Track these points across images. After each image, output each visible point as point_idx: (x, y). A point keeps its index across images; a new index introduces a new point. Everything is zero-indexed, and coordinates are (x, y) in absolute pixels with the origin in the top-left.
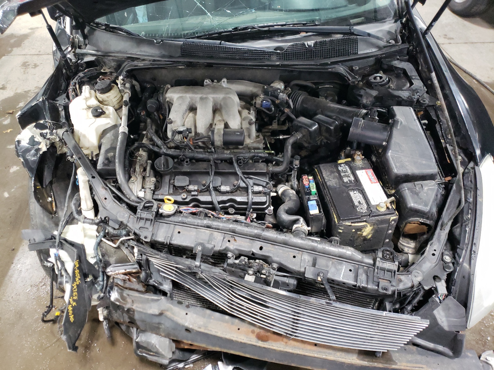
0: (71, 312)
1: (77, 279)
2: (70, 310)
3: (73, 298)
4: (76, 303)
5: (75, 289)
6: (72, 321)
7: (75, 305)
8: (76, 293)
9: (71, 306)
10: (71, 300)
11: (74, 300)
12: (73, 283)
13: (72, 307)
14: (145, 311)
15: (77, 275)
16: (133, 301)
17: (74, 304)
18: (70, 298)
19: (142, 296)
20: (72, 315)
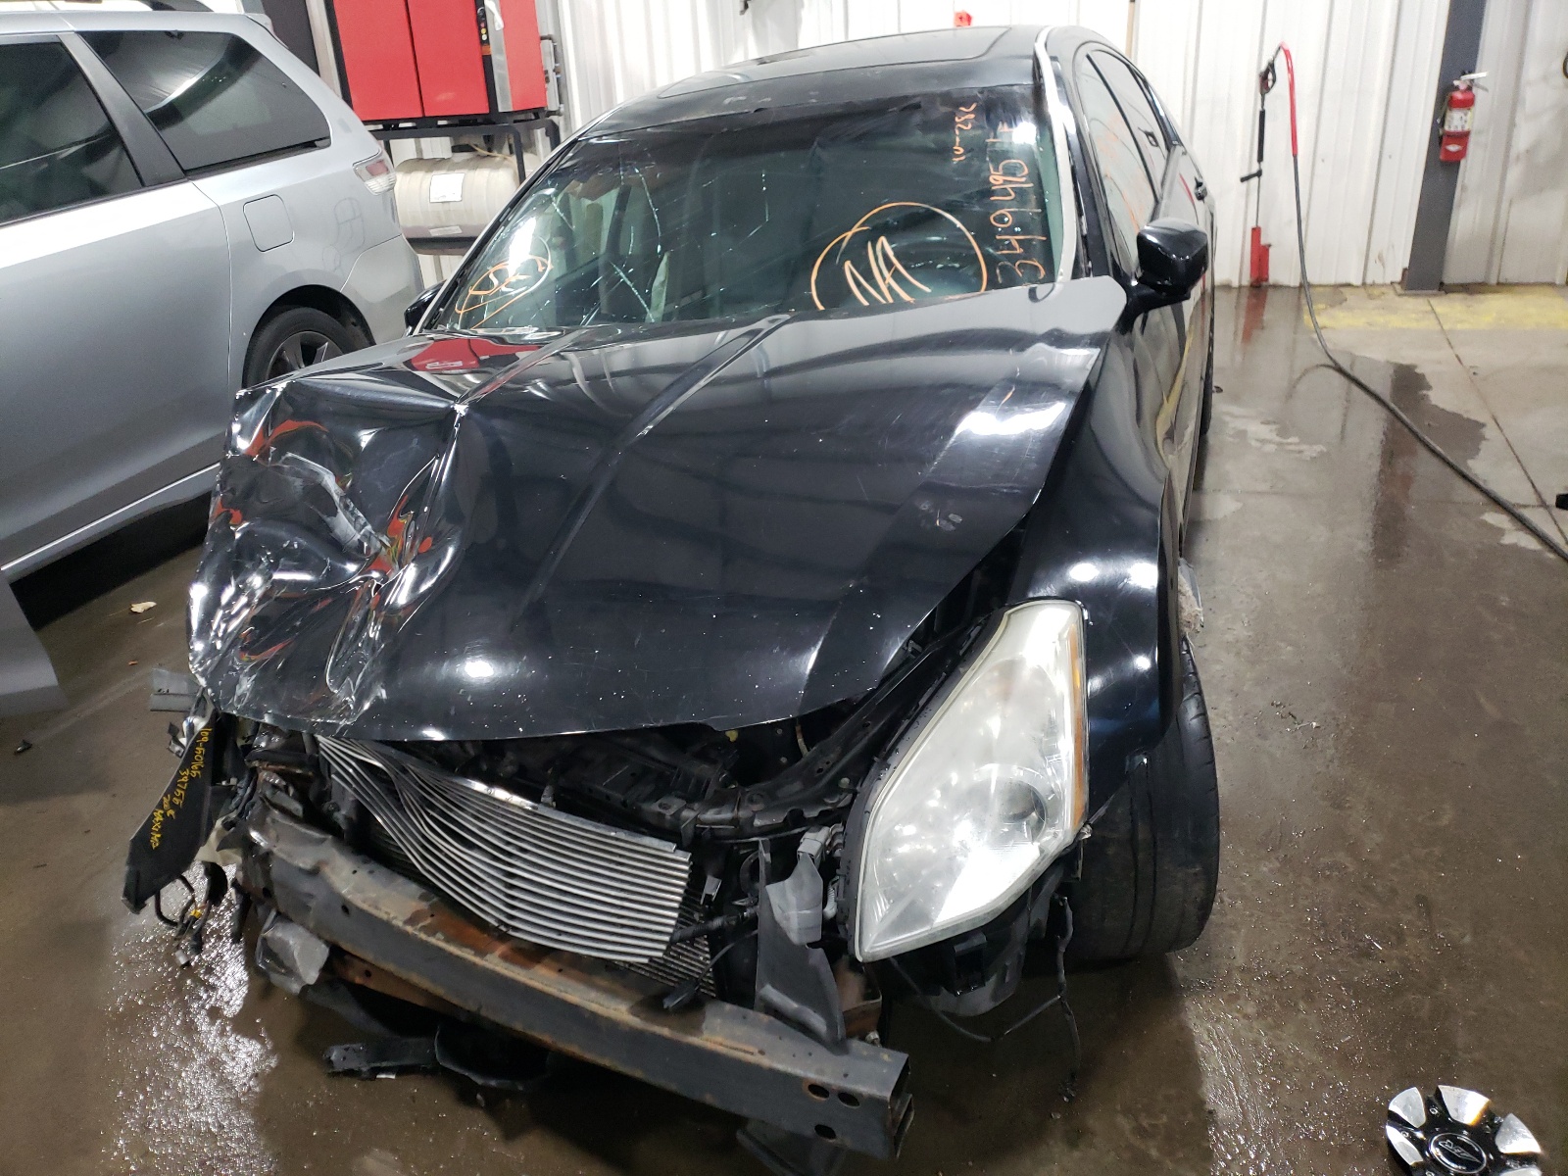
0: (156, 827)
1: (195, 766)
2: (157, 819)
3: (172, 798)
4: (176, 814)
5: (183, 783)
6: (154, 847)
7: (171, 815)
8: (183, 792)
9: (162, 812)
10: (166, 801)
11: (172, 805)
12: (183, 768)
13: (164, 815)
14: (289, 860)
15: (199, 758)
16: (277, 836)
17: (171, 812)
18: (166, 795)
19: (296, 826)
20: (157, 833)
